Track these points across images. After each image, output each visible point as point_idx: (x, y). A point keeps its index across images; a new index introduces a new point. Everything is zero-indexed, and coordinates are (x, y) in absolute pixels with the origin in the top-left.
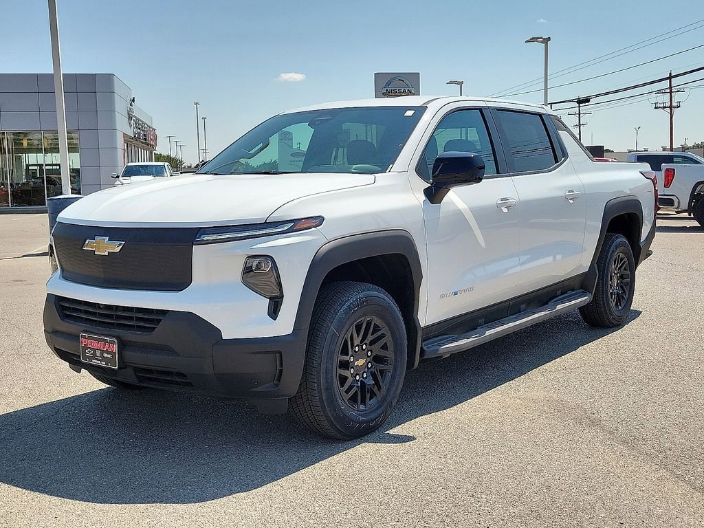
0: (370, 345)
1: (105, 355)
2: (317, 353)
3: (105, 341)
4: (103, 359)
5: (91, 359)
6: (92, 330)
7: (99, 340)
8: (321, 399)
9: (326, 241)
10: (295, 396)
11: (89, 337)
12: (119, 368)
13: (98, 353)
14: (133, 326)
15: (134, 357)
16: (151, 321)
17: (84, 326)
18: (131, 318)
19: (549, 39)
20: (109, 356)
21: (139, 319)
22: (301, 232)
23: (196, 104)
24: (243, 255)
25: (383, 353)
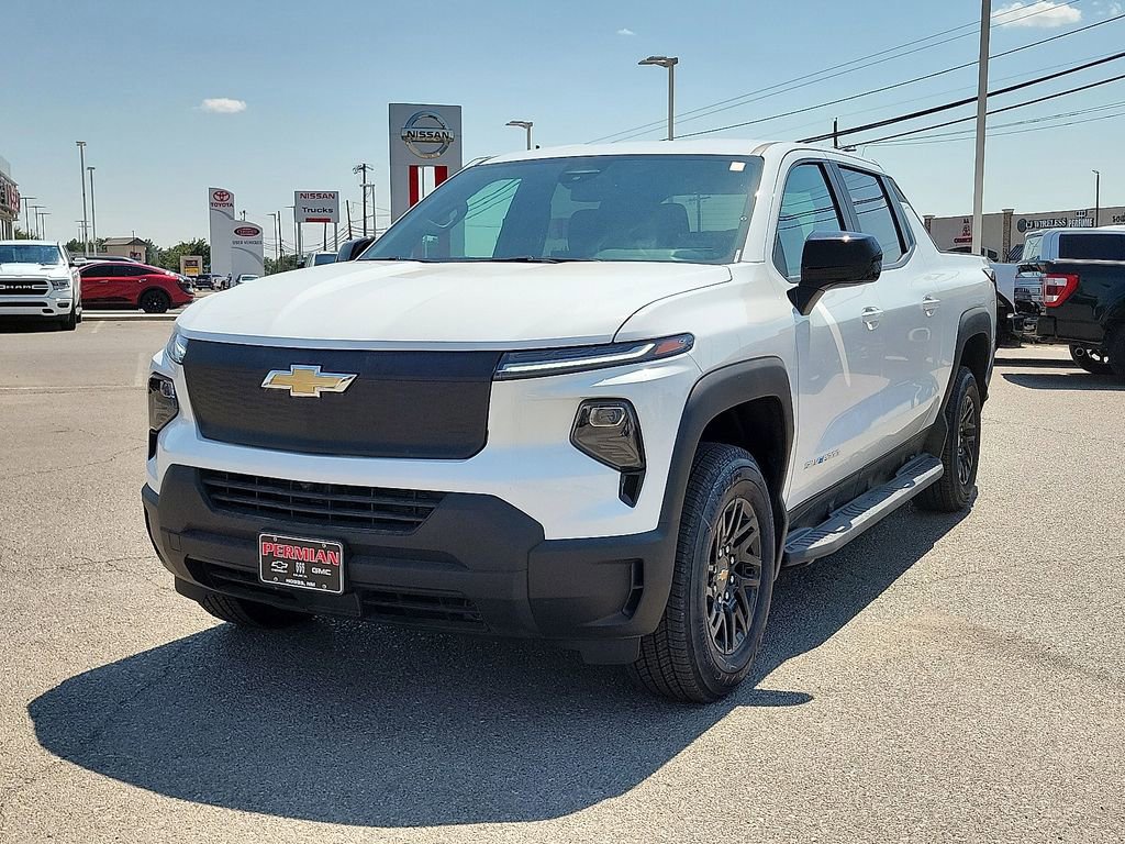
0: (735, 546)
1: (316, 571)
2: (684, 561)
3: (317, 547)
4: (311, 577)
5: (282, 577)
6: (286, 528)
7: (302, 545)
8: (689, 635)
9: (700, 375)
10: (654, 634)
11: (280, 541)
12: (345, 593)
13: (300, 567)
14: (368, 520)
15: (375, 574)
16: (410, 511)
17: (265, 520)
18: (365, 507)
19: (675, 61)
20: (325, 572)
21: (379, 508)
22: (670, 359)
23: (80, 144)
24: (575, 399)
25: (749, 559)
